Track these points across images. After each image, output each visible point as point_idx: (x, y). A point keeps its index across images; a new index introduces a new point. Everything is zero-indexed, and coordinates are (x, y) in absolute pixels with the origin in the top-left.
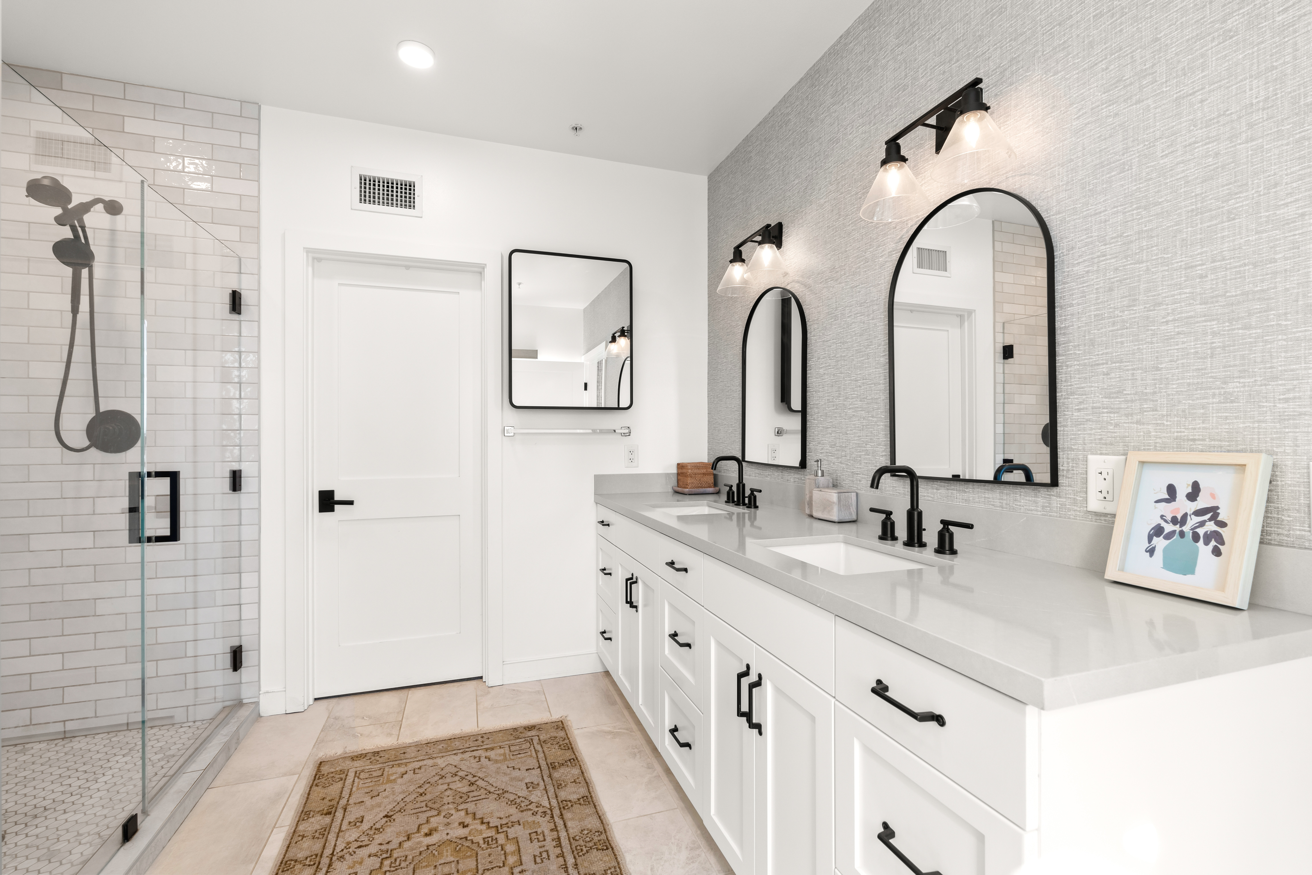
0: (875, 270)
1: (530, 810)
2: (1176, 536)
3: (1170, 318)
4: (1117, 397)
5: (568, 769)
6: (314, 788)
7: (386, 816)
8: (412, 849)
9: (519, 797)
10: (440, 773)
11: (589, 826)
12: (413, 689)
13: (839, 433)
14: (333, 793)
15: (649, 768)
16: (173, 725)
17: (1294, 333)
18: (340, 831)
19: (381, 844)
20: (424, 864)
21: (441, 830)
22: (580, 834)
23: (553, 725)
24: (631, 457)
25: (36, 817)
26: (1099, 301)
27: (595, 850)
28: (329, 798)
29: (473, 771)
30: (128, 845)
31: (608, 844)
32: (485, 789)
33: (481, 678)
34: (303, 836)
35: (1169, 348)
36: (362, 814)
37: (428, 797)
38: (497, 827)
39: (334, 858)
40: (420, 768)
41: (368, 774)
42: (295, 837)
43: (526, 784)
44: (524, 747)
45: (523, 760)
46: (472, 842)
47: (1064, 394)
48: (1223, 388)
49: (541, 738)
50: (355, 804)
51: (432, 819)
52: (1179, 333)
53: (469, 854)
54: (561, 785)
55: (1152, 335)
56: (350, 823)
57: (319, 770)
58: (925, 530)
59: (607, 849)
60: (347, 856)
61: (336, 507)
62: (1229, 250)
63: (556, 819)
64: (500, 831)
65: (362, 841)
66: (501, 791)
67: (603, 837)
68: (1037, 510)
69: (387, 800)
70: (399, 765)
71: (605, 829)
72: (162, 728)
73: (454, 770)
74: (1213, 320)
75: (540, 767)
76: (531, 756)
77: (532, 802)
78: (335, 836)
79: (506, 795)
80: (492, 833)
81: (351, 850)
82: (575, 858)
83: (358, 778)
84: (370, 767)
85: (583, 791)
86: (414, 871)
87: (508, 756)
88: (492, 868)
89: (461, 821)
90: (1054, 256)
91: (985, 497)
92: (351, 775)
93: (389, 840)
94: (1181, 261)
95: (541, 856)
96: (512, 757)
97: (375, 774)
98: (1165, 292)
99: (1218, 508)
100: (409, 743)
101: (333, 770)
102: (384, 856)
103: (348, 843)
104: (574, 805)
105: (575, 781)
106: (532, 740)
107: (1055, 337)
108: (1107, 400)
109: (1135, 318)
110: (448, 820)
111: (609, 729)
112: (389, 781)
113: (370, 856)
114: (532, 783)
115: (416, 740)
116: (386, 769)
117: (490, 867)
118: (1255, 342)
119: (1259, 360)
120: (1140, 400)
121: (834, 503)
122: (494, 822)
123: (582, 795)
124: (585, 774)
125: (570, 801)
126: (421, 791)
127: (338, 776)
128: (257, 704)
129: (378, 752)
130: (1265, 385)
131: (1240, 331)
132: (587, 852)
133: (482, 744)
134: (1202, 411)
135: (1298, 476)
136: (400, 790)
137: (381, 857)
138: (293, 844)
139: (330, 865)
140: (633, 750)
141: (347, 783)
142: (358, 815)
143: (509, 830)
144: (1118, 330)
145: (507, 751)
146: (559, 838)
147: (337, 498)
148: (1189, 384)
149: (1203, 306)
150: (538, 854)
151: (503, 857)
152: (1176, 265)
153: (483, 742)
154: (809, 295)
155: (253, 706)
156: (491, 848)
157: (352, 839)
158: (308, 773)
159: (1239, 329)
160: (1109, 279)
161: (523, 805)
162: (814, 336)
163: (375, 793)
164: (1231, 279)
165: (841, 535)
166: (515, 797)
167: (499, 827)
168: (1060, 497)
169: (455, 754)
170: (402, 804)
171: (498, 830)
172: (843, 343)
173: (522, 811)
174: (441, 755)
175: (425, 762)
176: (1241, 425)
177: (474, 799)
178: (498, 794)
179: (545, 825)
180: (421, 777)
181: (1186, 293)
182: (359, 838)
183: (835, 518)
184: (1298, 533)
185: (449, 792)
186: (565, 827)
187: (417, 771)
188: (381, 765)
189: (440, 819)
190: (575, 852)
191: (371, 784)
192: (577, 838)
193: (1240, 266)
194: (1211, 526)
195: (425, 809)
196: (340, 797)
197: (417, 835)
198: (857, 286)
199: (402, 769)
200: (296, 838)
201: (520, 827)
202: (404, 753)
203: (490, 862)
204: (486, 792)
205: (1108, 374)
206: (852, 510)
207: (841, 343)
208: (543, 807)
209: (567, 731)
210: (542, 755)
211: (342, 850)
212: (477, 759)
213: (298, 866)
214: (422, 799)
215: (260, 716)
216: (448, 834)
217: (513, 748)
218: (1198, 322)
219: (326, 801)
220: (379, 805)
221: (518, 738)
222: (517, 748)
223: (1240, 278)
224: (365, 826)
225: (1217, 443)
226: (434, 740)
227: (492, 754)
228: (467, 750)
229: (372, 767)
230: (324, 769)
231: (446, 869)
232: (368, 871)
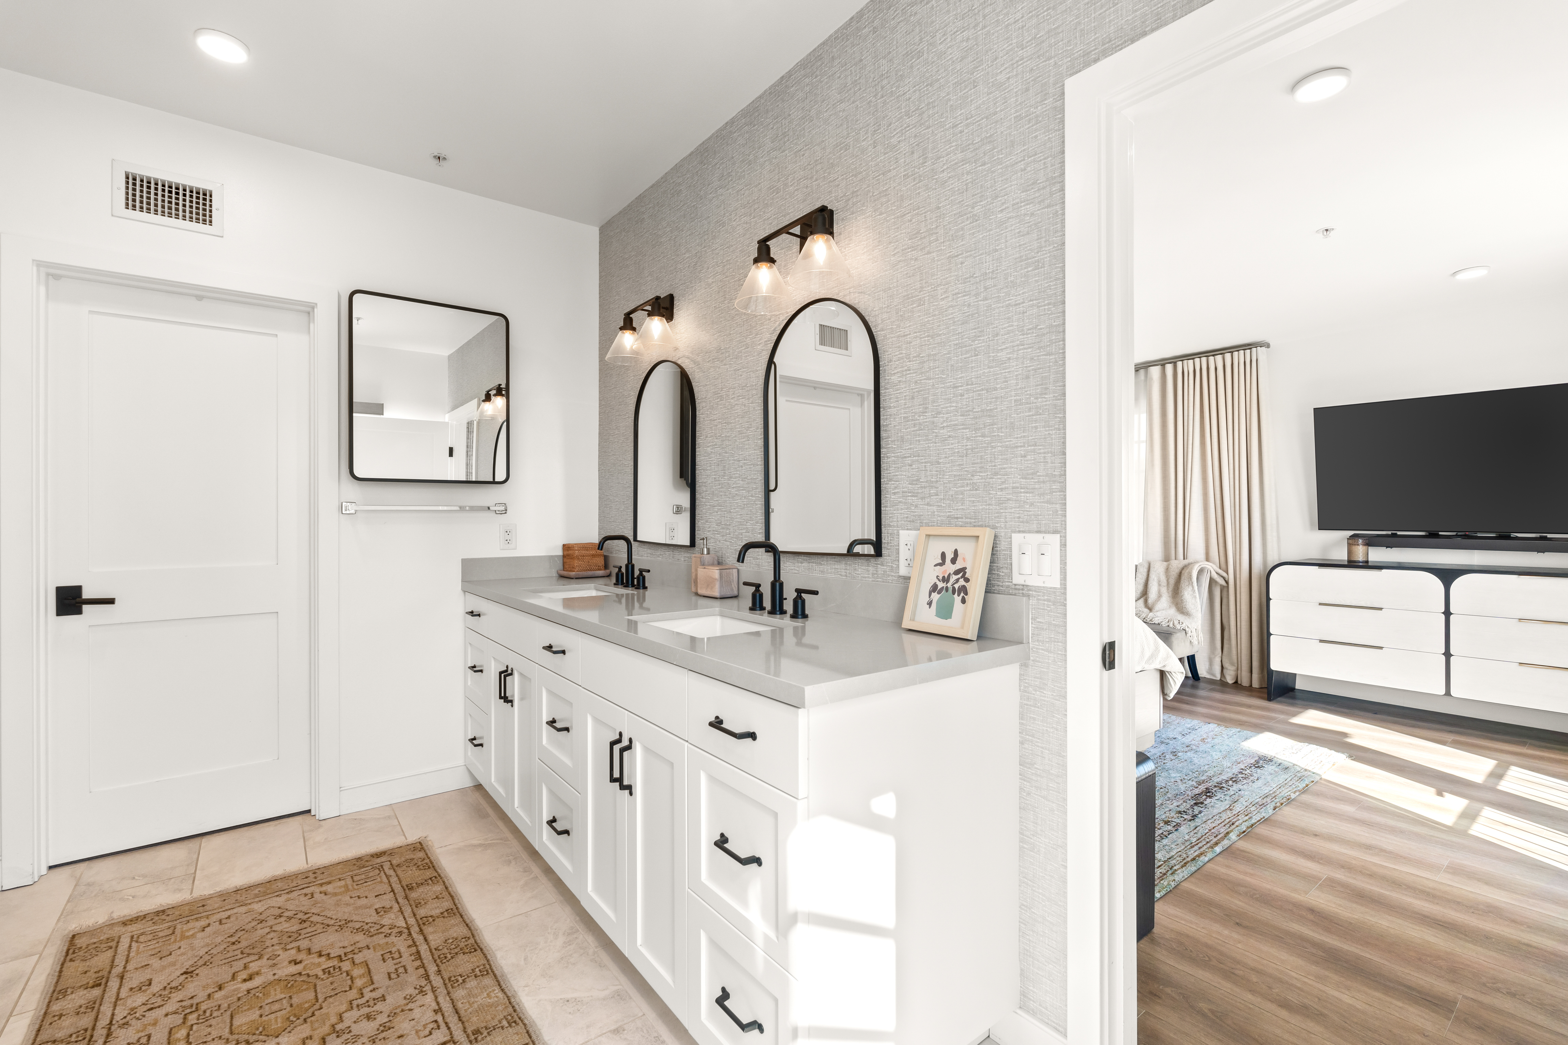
0: (754, 356)
1: (381, 933)
2: (944, 591)
3: (945, 424)
4: (916, 484)
5: (428, 888)
6: (68, 964)
7: (185, 973)
8: (227, 997)
9: (367, 924)
10: (259, 918)
11: (455, 935)
12: (208, 837)
13: (725, 511)
14: (100, 964)
15: (525, 871)
17: (1005, 442)
18: (118, 998)
19: (181, 1001)
20: (245, 1008)
21: (265, 973)
22: (443, 944)
23: (408, 847)
24: (508, 537)
26: (906, 406)
27: (462, 954)
28: (92, 972)
29: (304, 909)
31: (476, 947)
32: (322, 924)
33: (309, 811)
34: (61, 1016)
35: (944, 447)
36: (148, 977)
37: (244, 944)
38: (340, 956)
39: (114, 1027)
40: (229, 917)
41: (151, 935)
42: (47, 1018)
43: (376, 910)
44: (371, 874)
45: (371, 887)
46: (309, 976)
47: (886, 480)
48: (972, 479)
49: (394, 862)
50: (136, 969)
51: (251, 965)
52: (950, 437)
53: (304, 987)
54: (420, 903)
55: (936, 436)
56: (131, 989)
57: (71, 944)
58: (786, 599)
59: (475, 951)
60: (133, 1022)
61: (85, 608)
62: (975, 378)
63: (415, 935)
64: (344, 958)
65: (153, 1003)
66: (344, 922)
67: (472, 941)
68: (869, 577)
69: (185, 957)
70: (197, 919)
71: (473, 935)
73: (277, 912)
74: (967, 428)
75: (393, 891)
76: (381, 882)
77: (384, 926)
78: (112, 1005)
79: (350, 925)
80: (335, 962)
81: (137, 1015)
82: (437, 965)
83: (137, 942)
84: (153, 928)
85: (447, 904)
86: (232, 1016)
87: (350, 887)
88: (336, 994)
89: (291, 959)
90: (879, 365)
91: (835, 568)
92: (125, 941)
93: (193, 995)
94: (951, 382)
95: (397, 972)
96: (356, 887)
97: (161, 934)
98: (943, 404)
99: (965, 568)
100: (210, 895)
101: (93, 942)
102: (188, 1011)
103: (133, 1009)
104: (437, 919)
105: (437, 897)
106: (382, 866)
107: (880, 433)
108: (911, 486)
109: (926, 422)
110: (274, 961)
111: (480, 842)
112: (183, 937)
113: (167, 1015)
114: (383, 908)
115: (218, 889)
116: (179, 926)
118: (988, 447)
119: (989, 460)
120: (929, 486)
121: (716, 579)
122: (334, 953)
123: (446, 908)
124: (450, 889)
125: (431, 916)
126: (233, 940)
127: (105, 946)
129: (163, 911)
130: (992, 478)
131: (980, 438)
132: (452, 958)
133: (314, 880)
134: (961, 496)
135: (1007, 543)
136: (202, 944)
137: (183, 1013)
138: (46, 1027)
139: (108, 1035)
140: (507, 858)
141: (119, 951)
142: (143, 979)
143: (355, 956)
144: (917, 431)
145: (349, 881)
146: (418, 952)
147: (86, 595)
148: (955, 476)
149: (962, 417)
150: (393, 970)
151: (349, 982)
152: (948, 384)
153: (315, 878)
154: (698, 372)
156: (333, 977)
157: (137, 1004)
158: (54, 950)
159: (979, 436)
160: (912, 389)
161: (372, 930)
162: (702, 414)
163: (165, 953)
164: (976, 399)
165: (717, 609)
166: (362, 924)
167: (343, 955)
168: (883, 565)
169: (277, 896)
170: (207, 957)
171: (341, 959)
172: (728, 423)
173: (371, 936)
174: (257, 899)
175: (235, 911)
176: (981, 507)
177: (307, 935)
178: (340, 926)
179: (401, 944)
180: (230, 927)
181: (953, 406)
182: (147, 1001)
183: (717, 594)
184: (1007, 584)
185: (272, 935)
186: (426, 939)
187: (224, 921)
188: (170, 924)
189: (263, 962)
190: (438, 961)
191: (157, 945)
192: (441, 948)
193: (980, 390)
194: (962, 582)
195: (240, 956)
196: (112, 967)
197: (232, 983)
198: (739, 370)
199: (203, 923)
200: (49, 1020)
201: (369, 951)
202: (203, 906)
203: (333, 989)
204: (322, 926)
205: (911, 465)
206: (733, 586)
207: (725, 423)
208: (398, 927)
209: (427, 851)
210: (396, 879)
211: (125, 1017)
212: (309, 896)
214: (235, 947)
216: (274, 974)
217: (355, 878)
218: (959, 429)
219: (89, 974)
220: (173, 964)
221: (364, 867)
222: (363, 876)
223: (980, 399)
225: (969, 520)
226: (246, 886)
227: (329, 888)
228: (293, 889)
229: (155, 927)
230: (79, 942)
231: (276, 1007)
232: (167, 1030)
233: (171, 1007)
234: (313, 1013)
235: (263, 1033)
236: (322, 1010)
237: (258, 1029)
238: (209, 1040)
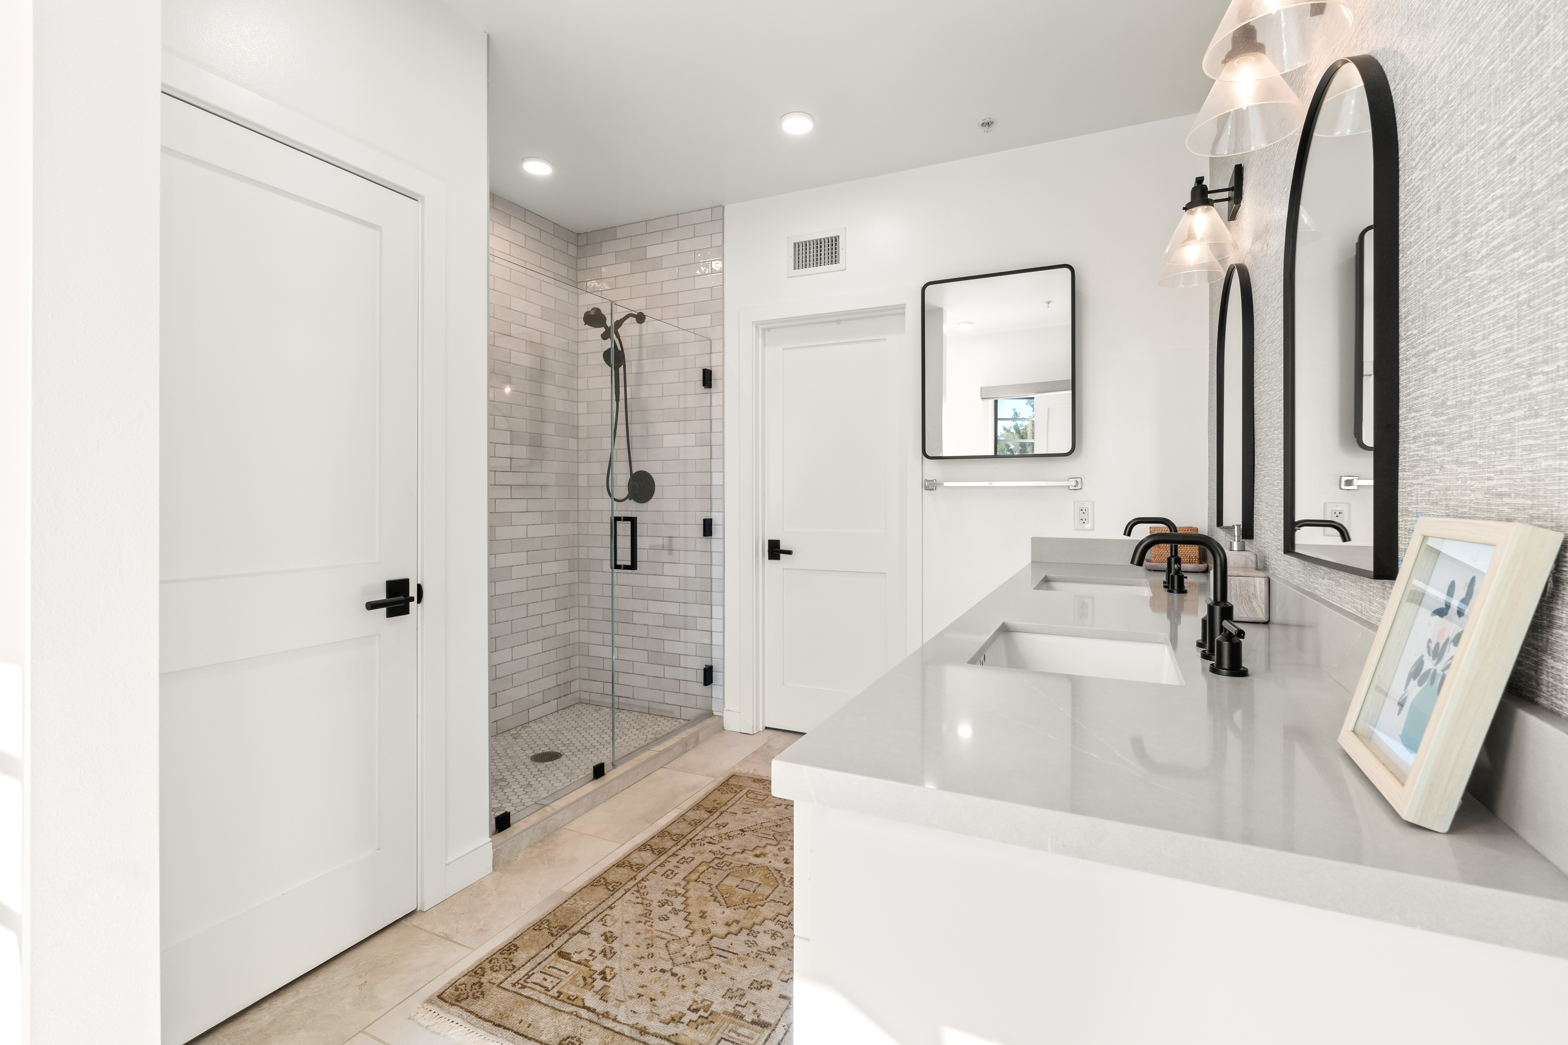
6: (716, 791)
7: (742, 830)
8: (739, 860)
14: (724, 799)
16: (673, 718)
18: (707, 827)
19: (723, 847)
20: (738, 874)
21: (768, 857)
24: (1083, 516)
25: (579, 750)
28: (718, 802)
30: (596, 781)
34: (686, 820)
36: (729, 821)
37: (780, 829)
39: (691, 842)
41: (755, 795)
42: (682, 818)
46: (781, 877)
50: (730, 813)
51: (769, 846)
53: (772, 883)
56: (717, 824)
57: (728, 780)
60: (698, 846)
65: (713, 840)
69: (751, 819)
72: (655, 716)
78: (702, 828)
81: (703, 842)
83: (747, 796)
84: (760, 791)
86: (728, 875)
88: (779, 902)
89: (787, 857)
92: (745, 791)
93: (730, 847)
97: (759, 797)
101: (736, 783)
102: (719, 856)
103: (705, 837)
110: (779, 853)
112: (765, 807)
113: (710, 852)
117: (777, 900)
126: (779, 822)
127: (735, 789)
128: (721, 717)
136: (764, 816)
137: (716, 856)
138: (676, 823)
139: (684, 846)
141: (737, 796)
142: (725, 821)
147: (781, 548)
155: (717, 718)
157: (710, 835)
158: (722, 779)
163: (748, 811)
170: (758, 827)
182: (714, 836)
187: (789, 807)
189: (775, 850)
191: (751, 803)
195: (770, 837)
196: (726, 804)
197: (750, 852)
203: (781, 897)
211: (699, 840)
213: (668, 838)
214: (775, 829)
215: (723, 729)
216: (770, 862)
219: (715, 804)
220: (743, 820)
224: (724, 831)
229: (762, 791)
230: (732, 781)
231: (748, 886)
232: (702, 860)
233: (715, 848)
234: (756, 906)
235: (726, 899)
236: (761, 907)
237: (727, 894)
238: (706, 882)
